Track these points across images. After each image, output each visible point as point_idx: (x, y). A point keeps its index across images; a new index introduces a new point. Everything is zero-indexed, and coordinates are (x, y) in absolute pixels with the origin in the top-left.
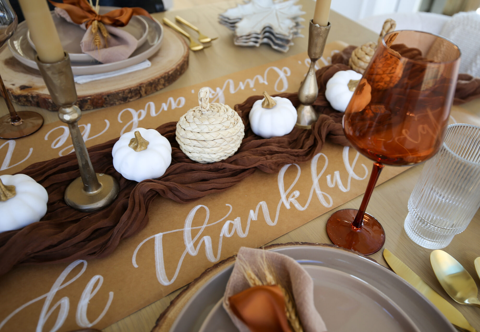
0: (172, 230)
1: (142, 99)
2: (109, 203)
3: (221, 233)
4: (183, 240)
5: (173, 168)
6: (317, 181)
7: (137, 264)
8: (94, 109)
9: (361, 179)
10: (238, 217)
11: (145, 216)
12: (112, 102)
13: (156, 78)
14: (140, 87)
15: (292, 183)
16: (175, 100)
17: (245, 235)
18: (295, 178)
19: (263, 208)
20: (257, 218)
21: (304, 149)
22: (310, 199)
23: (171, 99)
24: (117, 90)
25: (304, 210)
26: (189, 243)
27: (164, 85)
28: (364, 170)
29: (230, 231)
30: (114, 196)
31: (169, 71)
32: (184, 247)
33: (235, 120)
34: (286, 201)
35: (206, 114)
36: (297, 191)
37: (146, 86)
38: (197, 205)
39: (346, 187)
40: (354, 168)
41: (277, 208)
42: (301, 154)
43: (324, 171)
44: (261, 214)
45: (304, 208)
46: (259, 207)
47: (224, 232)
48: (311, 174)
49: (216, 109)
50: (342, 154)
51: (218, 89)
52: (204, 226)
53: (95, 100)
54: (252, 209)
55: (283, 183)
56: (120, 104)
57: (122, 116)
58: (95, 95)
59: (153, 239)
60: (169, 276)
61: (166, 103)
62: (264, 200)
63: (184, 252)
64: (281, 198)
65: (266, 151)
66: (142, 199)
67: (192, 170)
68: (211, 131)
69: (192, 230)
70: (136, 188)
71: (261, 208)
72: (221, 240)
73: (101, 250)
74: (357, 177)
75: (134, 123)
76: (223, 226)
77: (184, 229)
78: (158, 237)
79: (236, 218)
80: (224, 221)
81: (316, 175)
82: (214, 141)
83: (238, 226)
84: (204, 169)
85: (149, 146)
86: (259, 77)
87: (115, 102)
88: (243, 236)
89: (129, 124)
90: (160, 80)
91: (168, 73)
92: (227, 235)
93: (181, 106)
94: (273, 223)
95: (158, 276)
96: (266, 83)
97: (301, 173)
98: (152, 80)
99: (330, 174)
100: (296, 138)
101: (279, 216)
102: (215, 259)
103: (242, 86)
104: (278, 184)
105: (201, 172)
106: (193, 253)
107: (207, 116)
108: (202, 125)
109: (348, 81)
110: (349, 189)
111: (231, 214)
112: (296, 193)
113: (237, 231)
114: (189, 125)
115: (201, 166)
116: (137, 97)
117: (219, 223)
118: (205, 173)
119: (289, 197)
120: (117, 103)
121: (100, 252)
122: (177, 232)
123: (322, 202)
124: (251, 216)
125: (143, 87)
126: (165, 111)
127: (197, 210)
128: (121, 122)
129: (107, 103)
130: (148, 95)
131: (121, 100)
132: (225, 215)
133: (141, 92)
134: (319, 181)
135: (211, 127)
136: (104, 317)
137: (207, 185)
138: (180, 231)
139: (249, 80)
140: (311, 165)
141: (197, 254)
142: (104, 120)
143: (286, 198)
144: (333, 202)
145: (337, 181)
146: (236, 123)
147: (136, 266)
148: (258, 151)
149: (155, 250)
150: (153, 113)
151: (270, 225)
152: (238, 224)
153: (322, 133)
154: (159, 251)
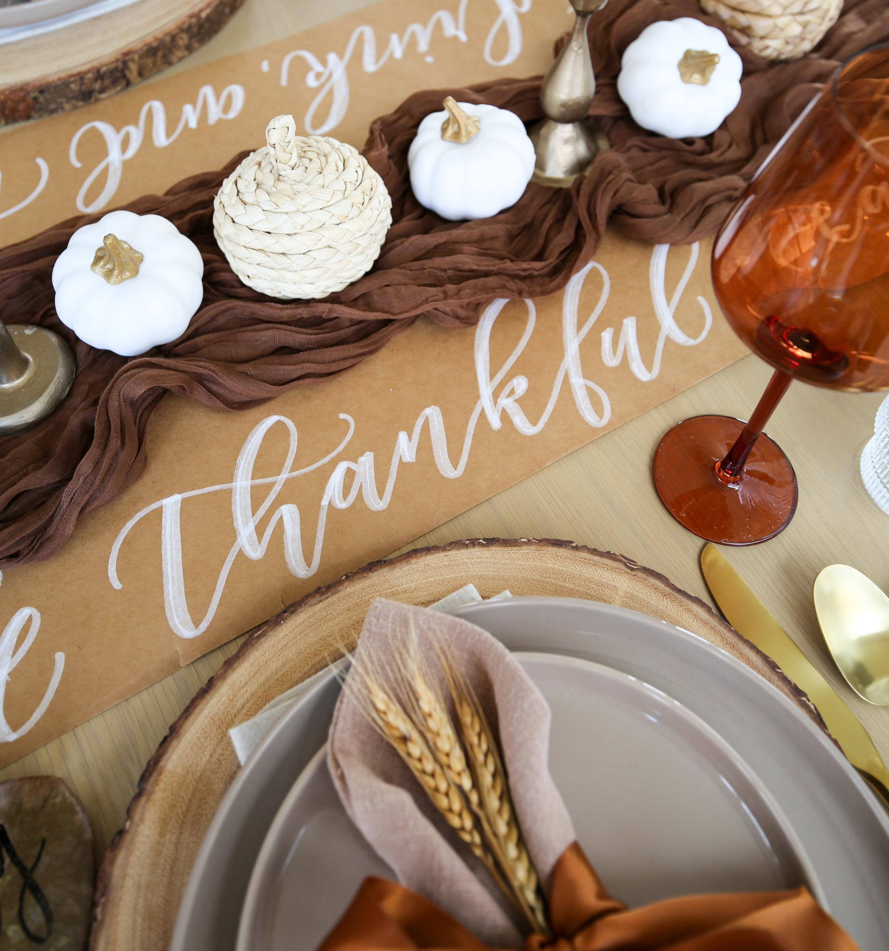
0: (203, 487)
1: (131, 89)
2: (50, 411)
3: (325, 497)
4: (230, 516)
5: (207, 315)
6: (577, 346)
7: (120, 580)
8: (7, 123)
9: (691, 342)
10: (368, 453)
11: (137, 455)
12: (53, 106)
13: (166, 34)
14: (125, 63)
15: (510, 354)
16: (218, 95)
17: (382, 504)
18: (519, 338)
19: (431, 426)
20: (415, 457)
21: (546, 260)
22: (555, 402)
23: (207, 91)
24: (63, 75)
25: (535, 433)
26: (246, 524)
27: (189, 49)
28: (702, 316)
29: (346, 491)
30: (63, 390)
31: (201, 11)
32: (232, 534)
33: (363, 192)
34: (491, 406)
35: (289, 176)
36: (522, 377)
37: (141, 57)
38: (267, 416)
39: (649, 367)
40: (678, 308)
41: (469, 427)
42: (536, 273)
43: (596, 318)
44: (425, 447)
45: (535, 428)
46: (422, 422)
47: (331, 493)
48: (562, 326)
49: (315, 166)
50: (648, 266)
51: (332, 57)
52: (284, 476)
53: (9, 104)
54: (404, 429)
55: (488, 353)
56: (75, 107)
57: (79, 146)
58: (6, 90)
59: (159, 512)
60: (196, 613)
61: (194, 104)
62: (435, 404)
63: (233, 549)
64: (478, 397)
65: (445, 270)
66: (128, 412)
67: (256, 321)
68: (302, 231)
69: (253, 487)
70: (112, 386)
71: (426, 428)
72: (323, 515)
73: (33, 548)
74: (680, 338)
75: (111, 170)
76: (329, 478)
77: (234, 484)
78: (171, 505)
79: (362, 455)
80: (334, 463)
81: (576, 330)
82: (308, 253)
83: (368, 476)
84: (285, 319)
85: (144, 267)
86: (444, 16)
87: (61, 103)
88: (377, 507)
89: (97, 171)
90: (177, 38)
91: (197, 15)
92: (337, 502)
93: (232, 115)
94: (456, 469)
95: (168, 614)
96: (463, 37)
97: (536, 322)
98: (156, 39)
99: (610, 326)
100: (529, 220)
101: (472, 448)
102: (308, 568)
103: (397, 47)
104: (475, 356)
105: (278, 329)
106: (255, 552)
107: (291, 185)
108: (278, 214)
109: (680, 55)
110: (656, 371)
111: (350, 442)
112: (519, 384)
113: (364, 493)
114: (244, 212)
115: (278, 311)
116: (119, 88)
117: (319, 468)
118: (288, 333)
119: (501, 396)
120: (67, 107)
121: (30, 551)
122: (215, 493)
123: (584, 410)
124: (401, 450)
125: (133, 60)
126: (191, 130)
127: (267, 429)
128: (77, 164)
129: (40, 110)
130: (148, 77)
131: (78, 100)
132: (336, 446)
133: (127, 73)
134: (581, 346)
135: (301, 219)
136: (43, 718)
137: (291, 367)
138: (225, 490)
139: (416, 28)
140: (565, 297)
141: (264, 554)
142: (34, 159)
143: (492, 398)
144: (613, 411)
145: (627, 348)
146: (367, 199)
147: (117, 585)
148: (425, 271)
149: (164, 542)
150: (161, 139)
151: (446, 476)
152: (367, 474)
153: (597, 212)
154: (171, 545)
